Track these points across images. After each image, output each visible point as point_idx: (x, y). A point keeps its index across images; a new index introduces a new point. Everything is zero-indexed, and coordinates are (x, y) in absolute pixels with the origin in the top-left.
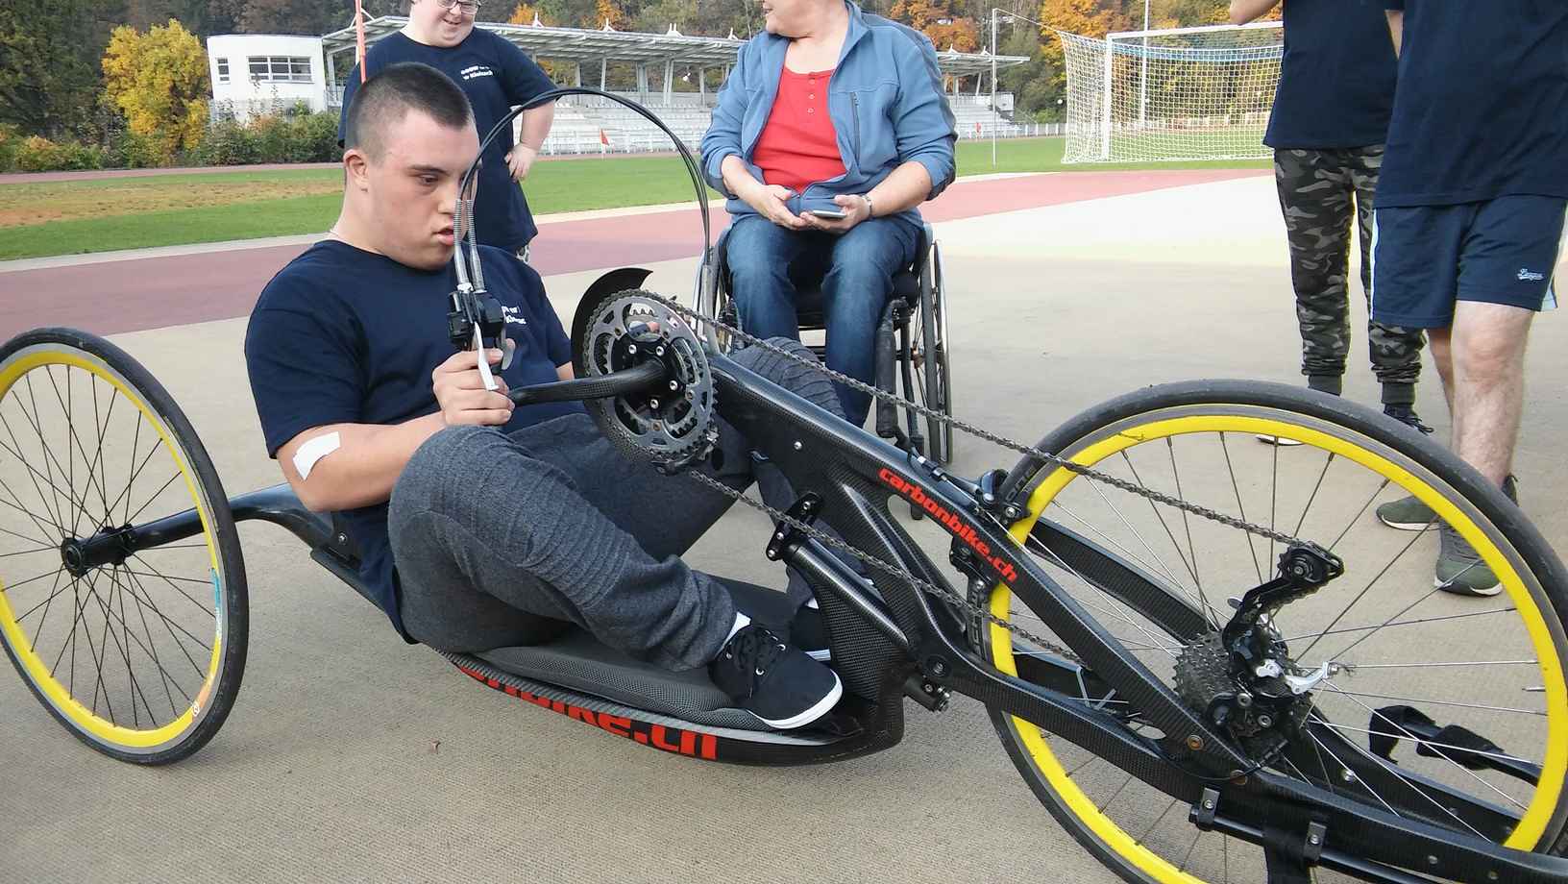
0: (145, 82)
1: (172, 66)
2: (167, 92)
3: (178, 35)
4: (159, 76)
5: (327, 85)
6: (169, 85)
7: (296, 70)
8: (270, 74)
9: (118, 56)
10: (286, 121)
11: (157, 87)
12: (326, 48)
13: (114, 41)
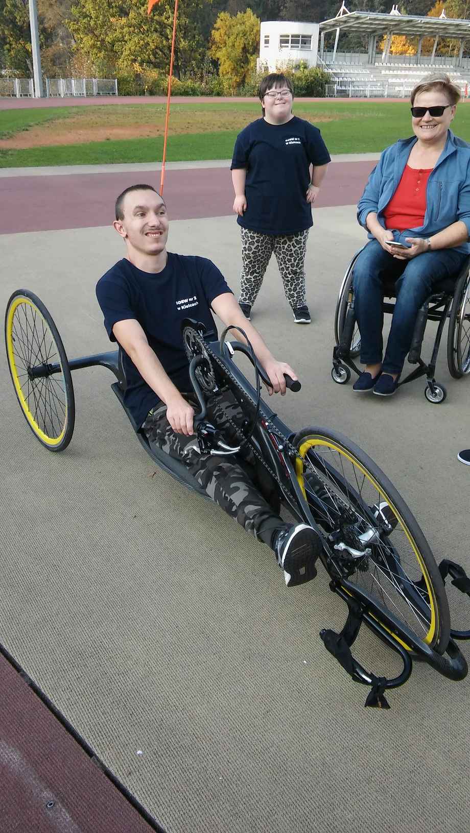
0: (231, 44)
1: (245, 35)
2: (240, 50)
3: (250, 17)
4: (238, 40)
5: (319, 51)
6: (242, 46)
7: (304, 42)
8: (290, 45)
9: (220, 29)
10: (294, 72)
11: (236, 47)
12: (321, 30)
13: (219, 20)
